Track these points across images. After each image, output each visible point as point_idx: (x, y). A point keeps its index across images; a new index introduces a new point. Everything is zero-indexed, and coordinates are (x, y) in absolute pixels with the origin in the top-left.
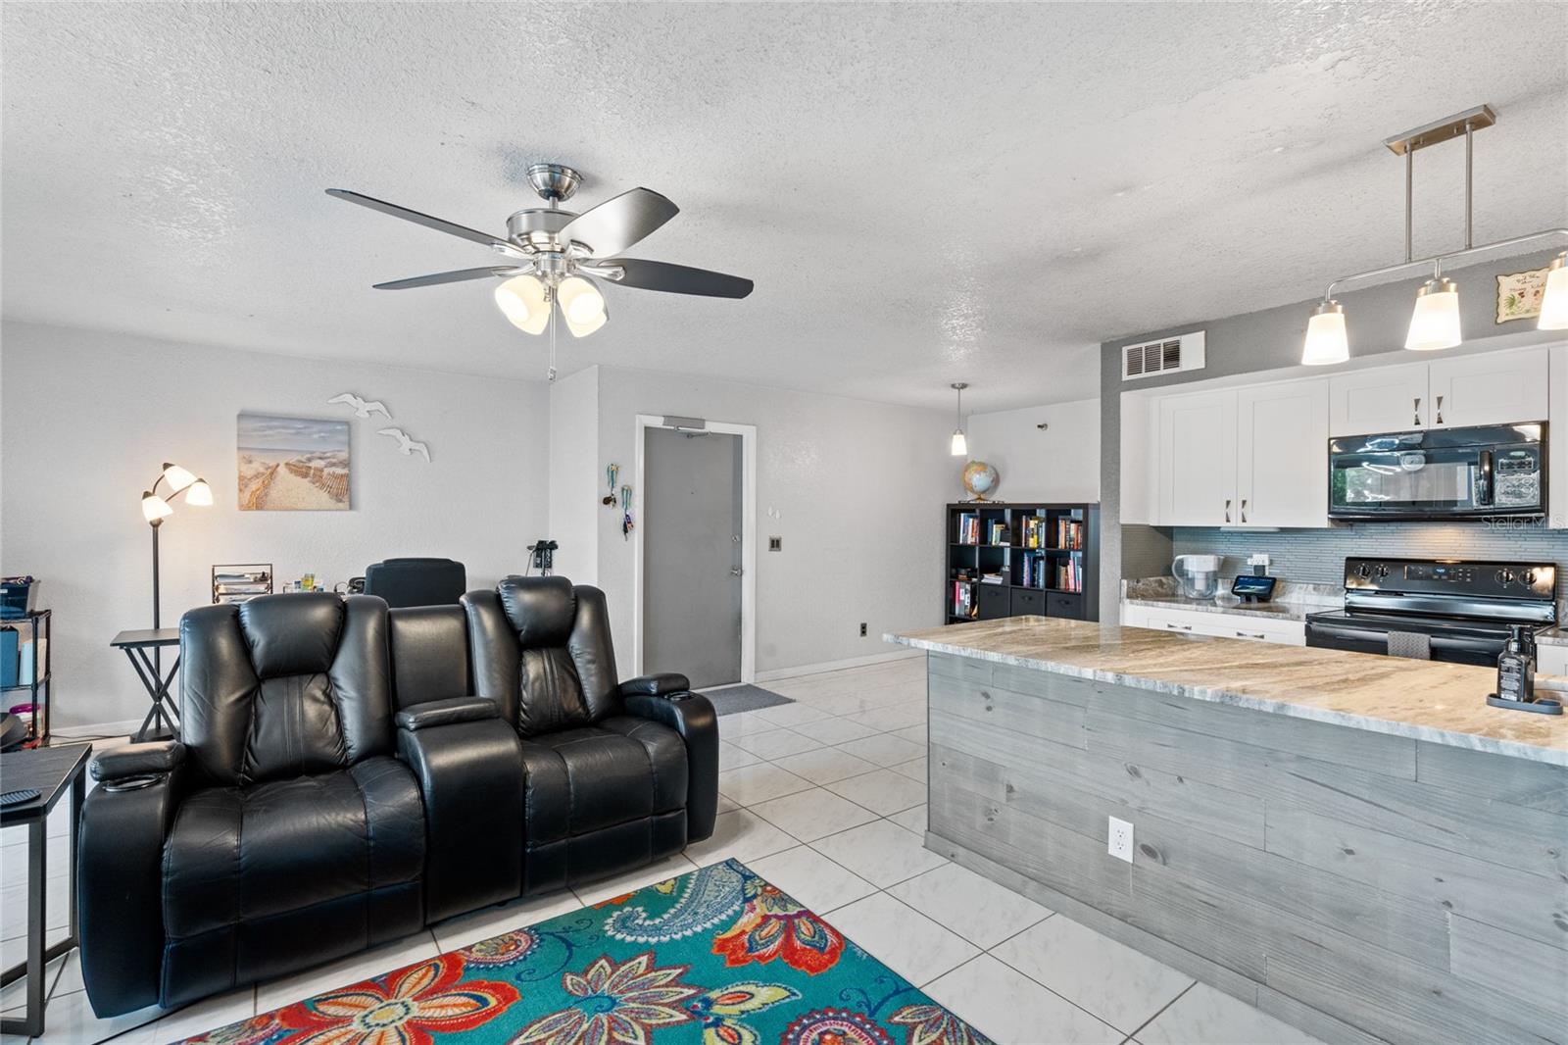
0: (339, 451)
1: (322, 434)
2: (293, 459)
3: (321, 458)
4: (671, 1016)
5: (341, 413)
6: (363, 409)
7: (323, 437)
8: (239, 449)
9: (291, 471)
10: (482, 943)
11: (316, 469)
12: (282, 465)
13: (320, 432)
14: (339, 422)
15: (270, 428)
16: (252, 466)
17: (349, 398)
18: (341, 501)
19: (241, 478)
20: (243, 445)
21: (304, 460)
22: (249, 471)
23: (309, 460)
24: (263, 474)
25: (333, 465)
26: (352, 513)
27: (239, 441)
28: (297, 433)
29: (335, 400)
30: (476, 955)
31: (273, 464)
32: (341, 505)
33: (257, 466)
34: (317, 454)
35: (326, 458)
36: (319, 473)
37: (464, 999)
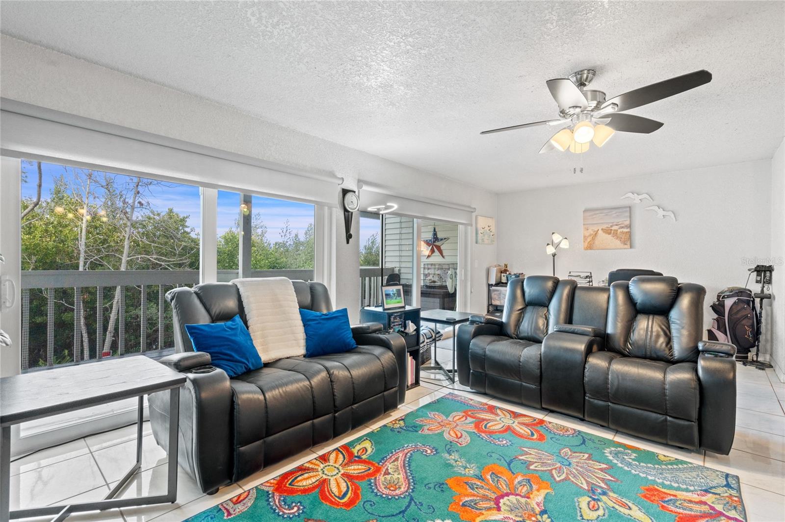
0: (625, 221)
1: (617, 214)
2: (605, 226)
3: (616, 225)
4: (582, 484)
5: (626, 203)
6: (636, 199)
7: (617, 215)
8: (584, 224)
9: (604, 232)
10: (556, 424)
11: (615, 230)
12: (600, 230)
13: (616, 213)
14: (626, 207)
15: (595, 214)
16: (588, 231)
17: (630, 195)
18: (626, 244)
19: (585, 237)
20: (585, 223)
21: (609, 226)
22: (587, 234)
23: (612, 226)
24: (593, 234)
25: (623, 227)
26: (632, 250)
27: (584, 221)
28: (607, 215)
29: (624, 197)
30: (550, 426)
31: (596, 230)
32: (626, 246)
33: (590, 231)
34: (615, 224)
35: (619, 225)
36: (616, 232)
37: (529, 431)
